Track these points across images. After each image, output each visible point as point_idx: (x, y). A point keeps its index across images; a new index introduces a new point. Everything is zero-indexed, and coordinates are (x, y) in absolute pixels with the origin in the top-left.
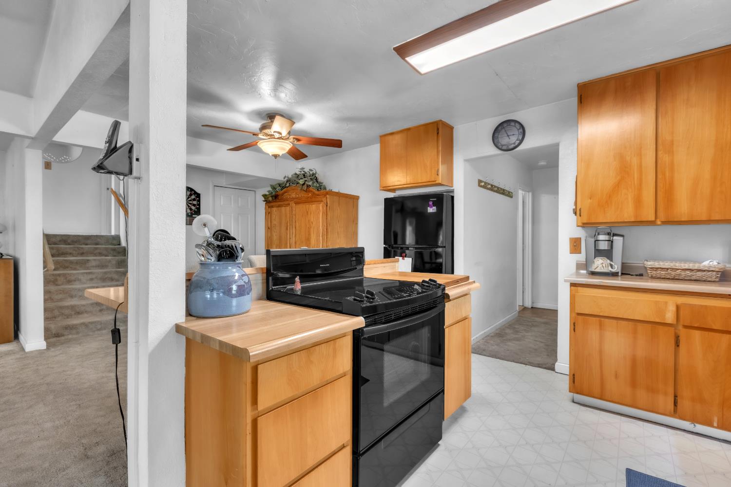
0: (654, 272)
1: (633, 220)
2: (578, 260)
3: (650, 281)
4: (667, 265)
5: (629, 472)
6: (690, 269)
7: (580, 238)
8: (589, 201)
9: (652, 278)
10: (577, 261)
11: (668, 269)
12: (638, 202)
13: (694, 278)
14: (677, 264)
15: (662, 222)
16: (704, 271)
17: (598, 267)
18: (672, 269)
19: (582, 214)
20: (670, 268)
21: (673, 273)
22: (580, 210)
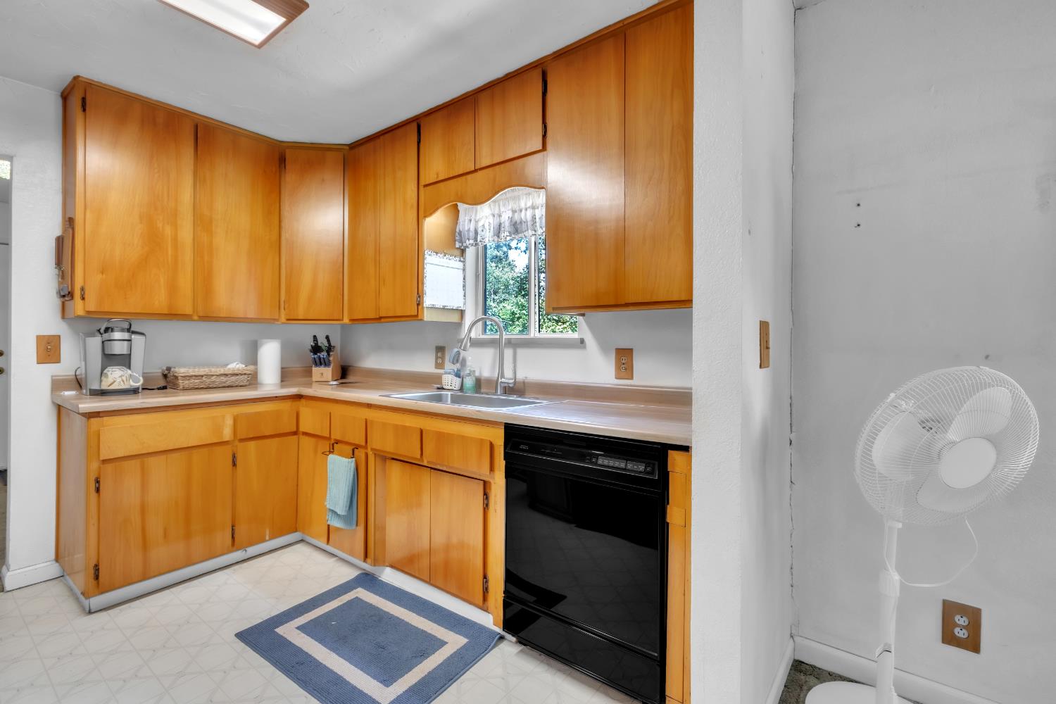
0: (187, 382)
1: (166, 311)
2: (54, 374)
3: (181, 394)
4: (202, 371)
5: (241, 636)
6: (225, 374)
7: (59, 336)
8: (100, 276)
9: (185, 389)
10: (52, 376)
11: (202, 376)
12: (173, 289)
13: (228, 384)
14: (213, 370)
15: (200, 317)
16: (237, 375)
17: (115, 382)
18: (208, 376)
19: (86, 297)
20: (205, 375)
21: (208, 381)
22: (82, 289)
